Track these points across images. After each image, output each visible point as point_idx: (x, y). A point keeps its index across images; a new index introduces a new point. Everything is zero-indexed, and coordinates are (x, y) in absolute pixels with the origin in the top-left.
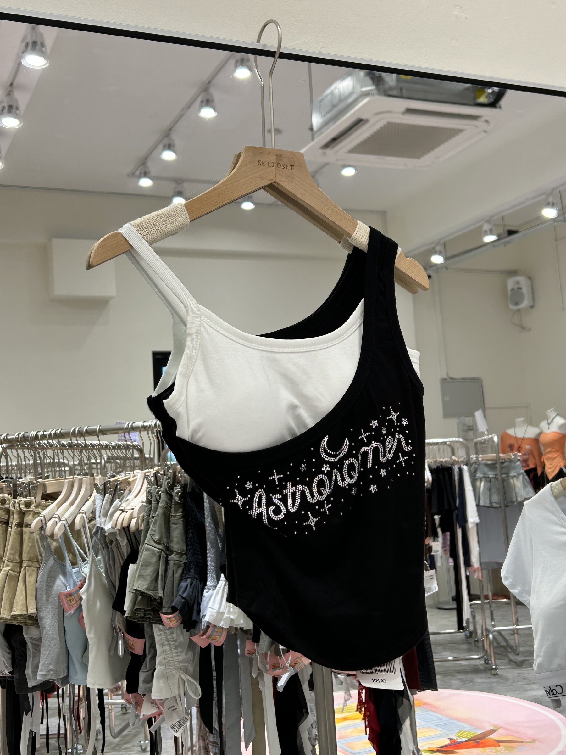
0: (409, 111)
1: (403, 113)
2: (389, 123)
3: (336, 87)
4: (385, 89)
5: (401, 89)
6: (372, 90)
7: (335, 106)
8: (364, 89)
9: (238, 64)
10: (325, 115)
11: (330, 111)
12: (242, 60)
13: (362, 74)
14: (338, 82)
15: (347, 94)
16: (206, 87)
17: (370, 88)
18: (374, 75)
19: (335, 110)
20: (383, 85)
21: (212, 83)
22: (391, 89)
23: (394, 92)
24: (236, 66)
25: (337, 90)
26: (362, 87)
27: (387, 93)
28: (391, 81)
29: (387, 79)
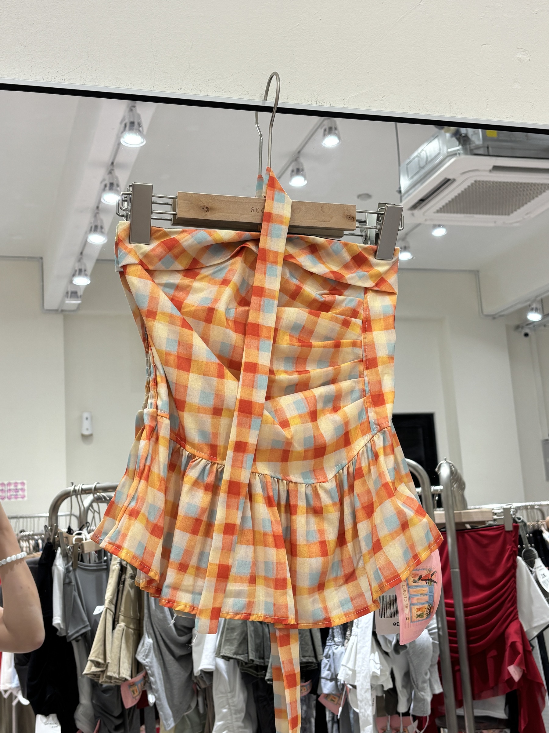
0: (496, 168)
1: (490, 171)
2: (476, 181)
3: (422, 150)
4: (472, 148)
5: (488, 148)
6: (458, 150)
7: (422, 168)
8: (450, 150)
9: (326, 133)
10: (412, 177)
11: (417, 173)
12: (330, 129)
13: (448, 135)
14: (426, 144)
15: (433, 156)
16: (297, 157)
17: (458, 148)
18: (461, 135)
19: (423, 172)
20: (470, 144)
21: (302, 152)
22: (478, 148)
23: (481, 151)
24: (324, 135)
25: (423, 152)
26: (448, 149)
27: (473, 152)
28: (477, 140)
29: (473, 138)
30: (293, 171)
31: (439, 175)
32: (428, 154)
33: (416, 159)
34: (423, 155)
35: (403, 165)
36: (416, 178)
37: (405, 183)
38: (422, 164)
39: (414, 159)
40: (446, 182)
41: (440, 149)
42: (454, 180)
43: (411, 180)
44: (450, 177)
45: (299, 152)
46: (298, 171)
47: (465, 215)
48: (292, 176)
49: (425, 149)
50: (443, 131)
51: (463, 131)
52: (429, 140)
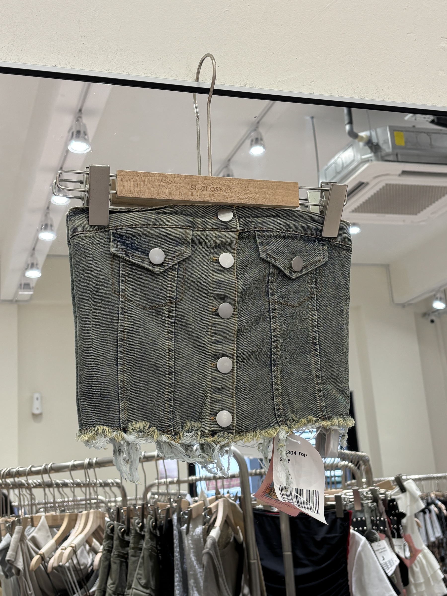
0: (405, 173)
1: (400, 175)
2: (387, 185)
4: (383, 155)
5: (397, 155)
6: (370, 157)
7: (338, 173)
8: (364, 157)
9: (253, 143)
11: (334, 177)
12: (257, 139)
13: (361, 144)
14: (341, 153)
15: (348, 162)
16: (227, 164)
17: (370, 155)
18: (372, 144)
19: (339, 177)
20: (381, 152)
21: (232, 160)
22: (388, 155)
23: (391, 158)
24: (251, 145)
25: (340, 159)
26: (362, 155)
27: (384, 159)
28: (387, 148)
29: (384, 147)
31: (354, 179)
32: (344, 161)
33: (333, 165)
34: (339, 161)
35: (322, 171)
38: (338, 170)
39: (331, 165)
40: (360, 186)
41: (354, 156)
42: (367, 184)
44: (364, 180)
45: (229, 160)
47: (379, 215)
49: (340, 156)
50: (357, 140)
51: (375, 140)
52: (345, 149)
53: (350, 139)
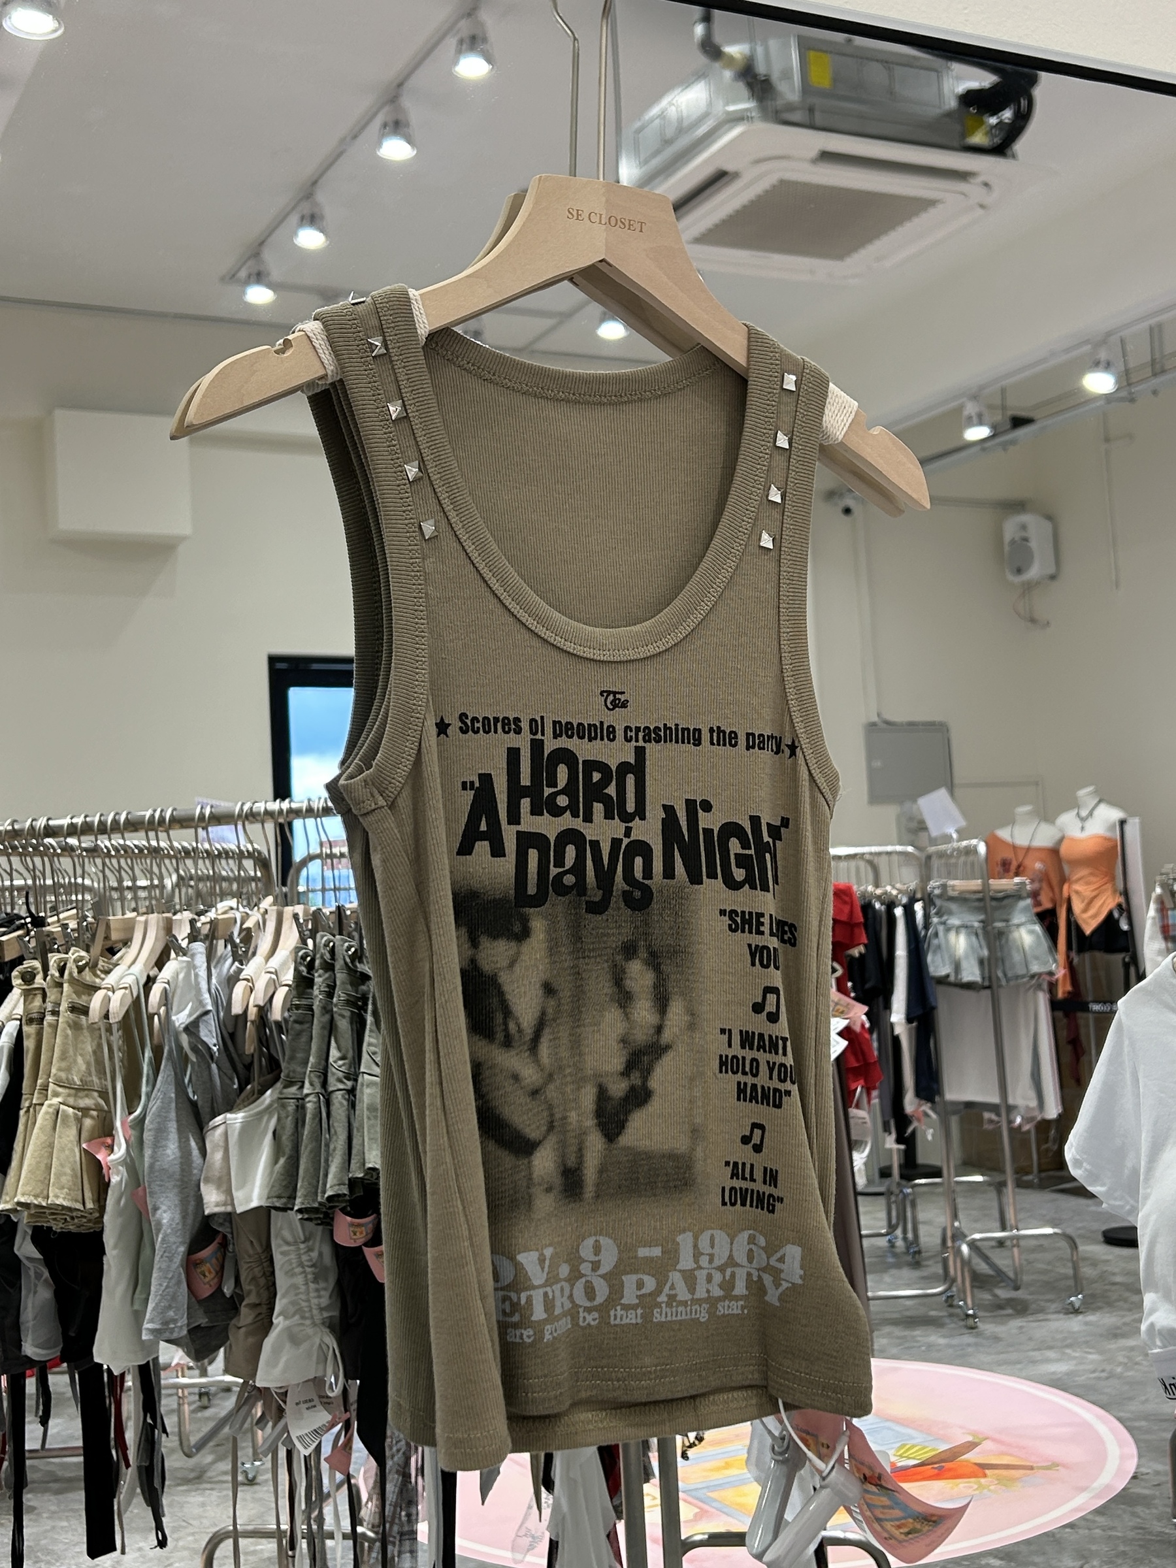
0: (826, 156)
1: (814, 161)
2: (782, 182)
3: (671, 104)
4: (778, 108)
5: (811, 110)
6: (747, 110)
7: (667, 142)
8: (731, 108)
9: (464, 47)
10: (646, 162)
11: (658, 152)
12: (473, 39)
13: (728, 74)
14: (677, 91)
15: (694, 117)
16: (393, 94)
17: (745, 105)
18: (755, 76)
19: (669, 152)
20: (774, 99)
21: (406, 84)
22: (790, 108)
23: (797, 116)
24: (459, 52)
25: (673, 108)
26: (727, 104)
27: (781, 116)
28: (790, 91)
29: (782, 87)
30: (385, 125)
31: (706, 162)
32: (685, 114)
33: (657, 122)
34: (672, 112)
35: (628, 132)
36: (655, 162)
37: (628, 172)
38: (670, 133)
39: (652, 120)
40: (719, 178)
41: (710, 104)
42: (736, 175)
43: (644, 169)
44: (729, 167)
45: (400, 85)
46: (397, 127)
47: (754, 253)
48: (382, 136)
49: (674, 102)
50: (717, 65)
51: (761, 68)
52: (686, 82)
53: (702, 59)
